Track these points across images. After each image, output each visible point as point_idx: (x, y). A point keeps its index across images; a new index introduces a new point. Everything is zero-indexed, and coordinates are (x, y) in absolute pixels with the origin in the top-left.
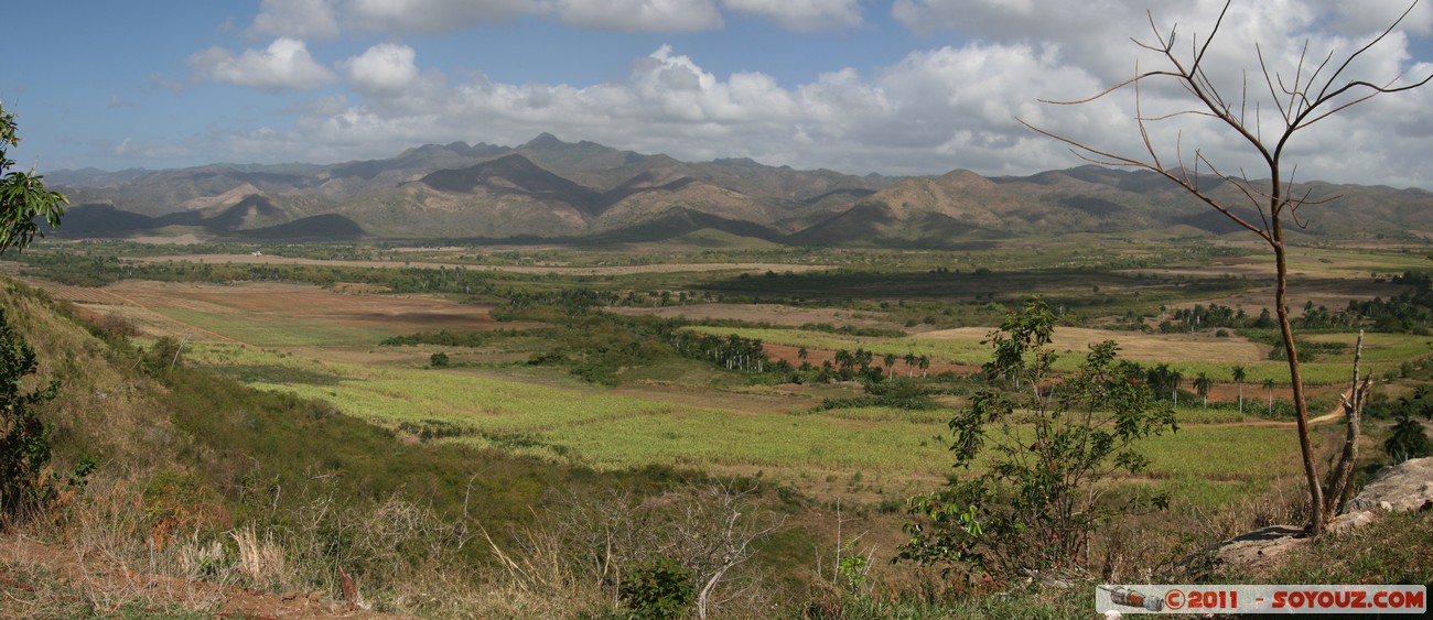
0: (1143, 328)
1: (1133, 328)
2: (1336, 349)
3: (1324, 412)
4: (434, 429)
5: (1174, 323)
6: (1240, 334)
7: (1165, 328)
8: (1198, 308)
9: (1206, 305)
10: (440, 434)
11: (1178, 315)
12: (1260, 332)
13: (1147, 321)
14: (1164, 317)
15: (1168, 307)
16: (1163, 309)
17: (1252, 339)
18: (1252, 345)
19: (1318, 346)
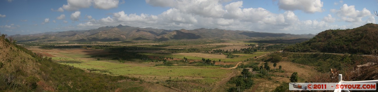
0: (208, 53)
1: (207, 53)
2: (237, 56)
3: (234, 67)
4: (92, 70)
5: (213, 52)
6: (223, 54)
7: (212, 53)
8: (217, 50)
9: (218, 49)
10: (93, 71)
11: (214, 51)
12: (226, 53)
13: (209, 52)
14: (212, 51)
15: (212, 50)
16: (211, 50)
17: (225, 55)
18: (224, 56)
19: (235, 56)
